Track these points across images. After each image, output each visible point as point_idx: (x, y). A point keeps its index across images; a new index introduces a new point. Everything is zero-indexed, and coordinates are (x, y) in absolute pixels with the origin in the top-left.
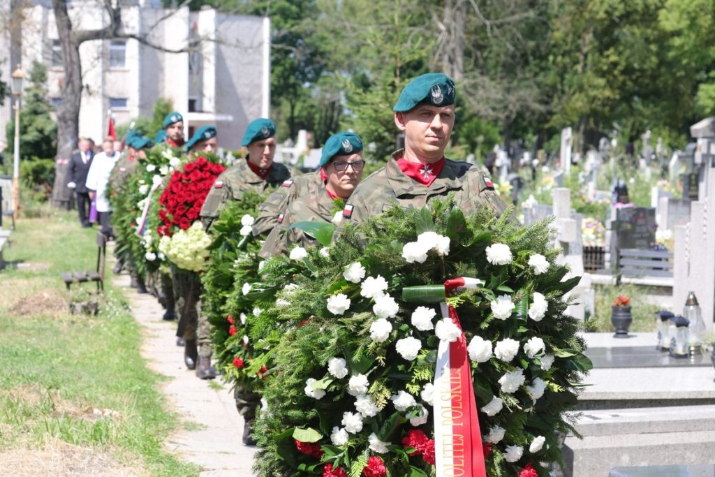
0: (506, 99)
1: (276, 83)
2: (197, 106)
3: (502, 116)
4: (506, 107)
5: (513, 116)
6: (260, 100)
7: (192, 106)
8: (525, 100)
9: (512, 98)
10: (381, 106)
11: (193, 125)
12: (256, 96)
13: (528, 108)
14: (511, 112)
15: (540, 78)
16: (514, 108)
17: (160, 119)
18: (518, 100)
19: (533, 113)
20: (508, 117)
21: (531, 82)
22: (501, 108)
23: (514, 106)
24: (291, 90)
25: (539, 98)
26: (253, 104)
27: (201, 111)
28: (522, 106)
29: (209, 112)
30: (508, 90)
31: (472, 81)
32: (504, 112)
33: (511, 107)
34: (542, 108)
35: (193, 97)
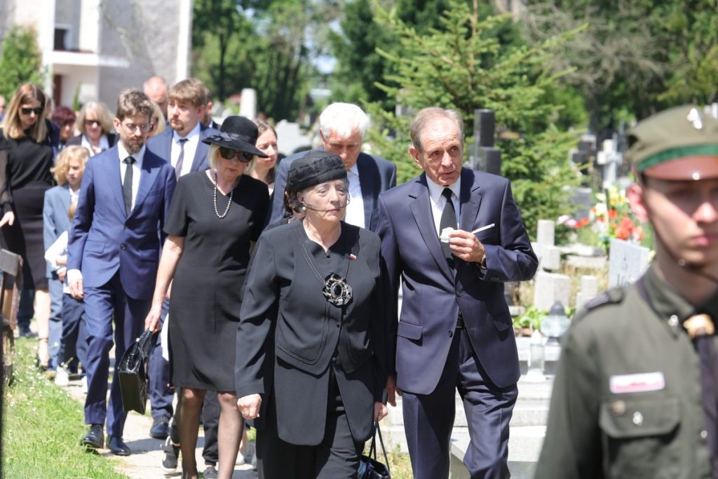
0: (599, 51)
1: (199, 7)
2: (69, 42)
3: (590, 79)
4: (597, 64)
5: (610, 80)
6: (174, 35)
7: (60, 41)
8: (630, 54)
9: (608, 50)
10: (445, 58)
11: (59, 71)
12: (167, 29)
13: (633, 67)
14: (606, 71)
15: (654, 17)
16: (611, 66)
17: (14, 60)
18: (617, 54)
19: (642, 75)
20: (600, 81)
21: (641, 24)
22: (588, 67)
23: (612, 63)
24: (224, 20)
25: (653, 51)
26: (163, 41)
27: (76, 50)
28: (623, 63)
29: (90, 52)
30: (601, 36)
31: (544, 19)
32: (595, 72)
33: (605, 64)
34: (657, 68)
35: (62, 26)
